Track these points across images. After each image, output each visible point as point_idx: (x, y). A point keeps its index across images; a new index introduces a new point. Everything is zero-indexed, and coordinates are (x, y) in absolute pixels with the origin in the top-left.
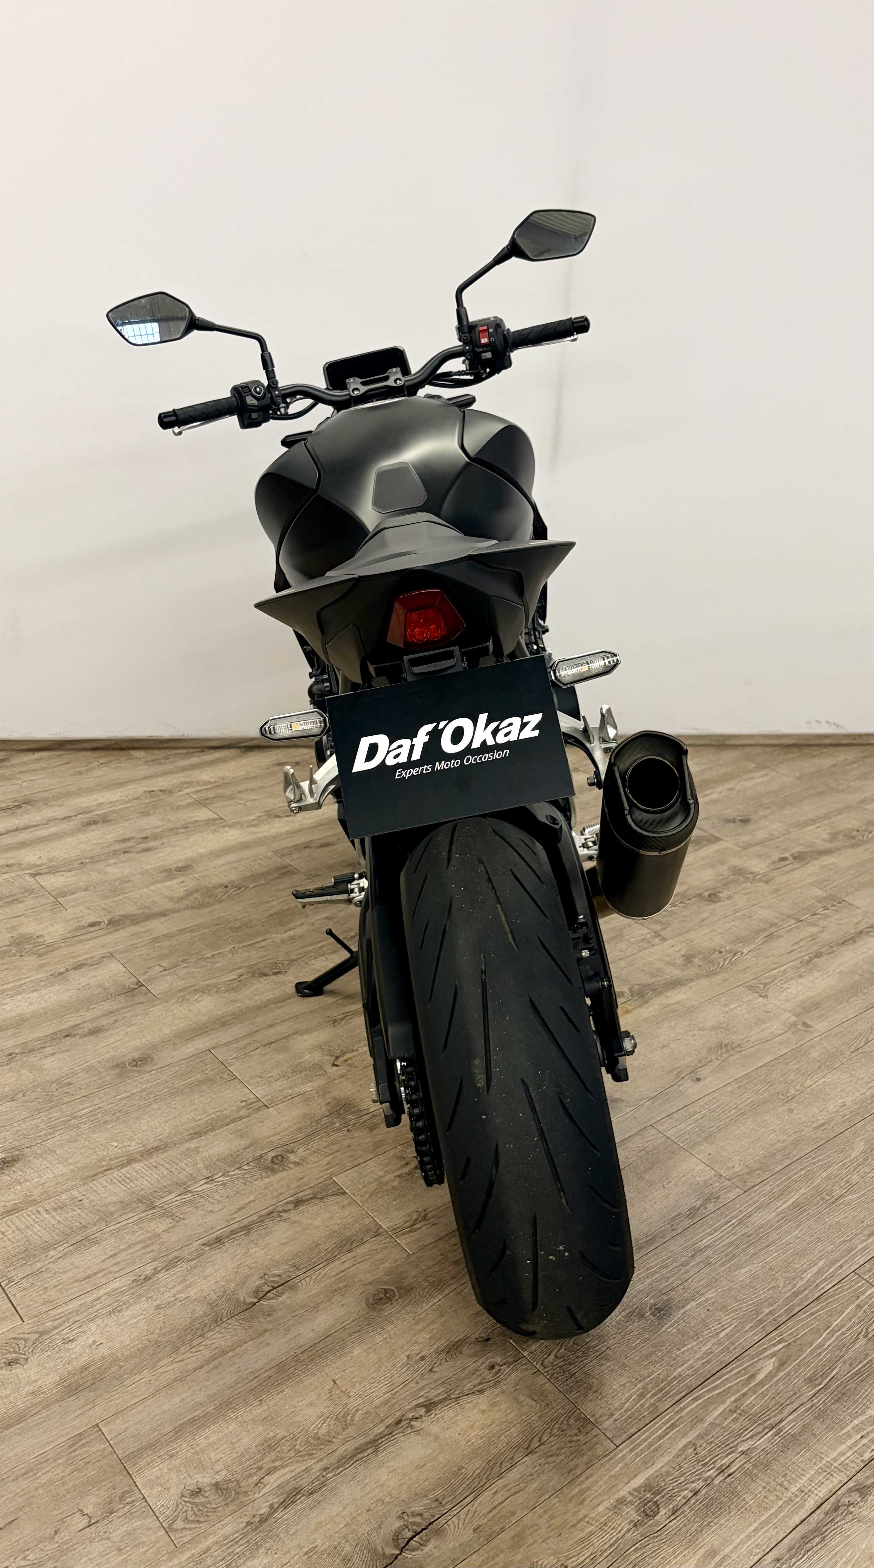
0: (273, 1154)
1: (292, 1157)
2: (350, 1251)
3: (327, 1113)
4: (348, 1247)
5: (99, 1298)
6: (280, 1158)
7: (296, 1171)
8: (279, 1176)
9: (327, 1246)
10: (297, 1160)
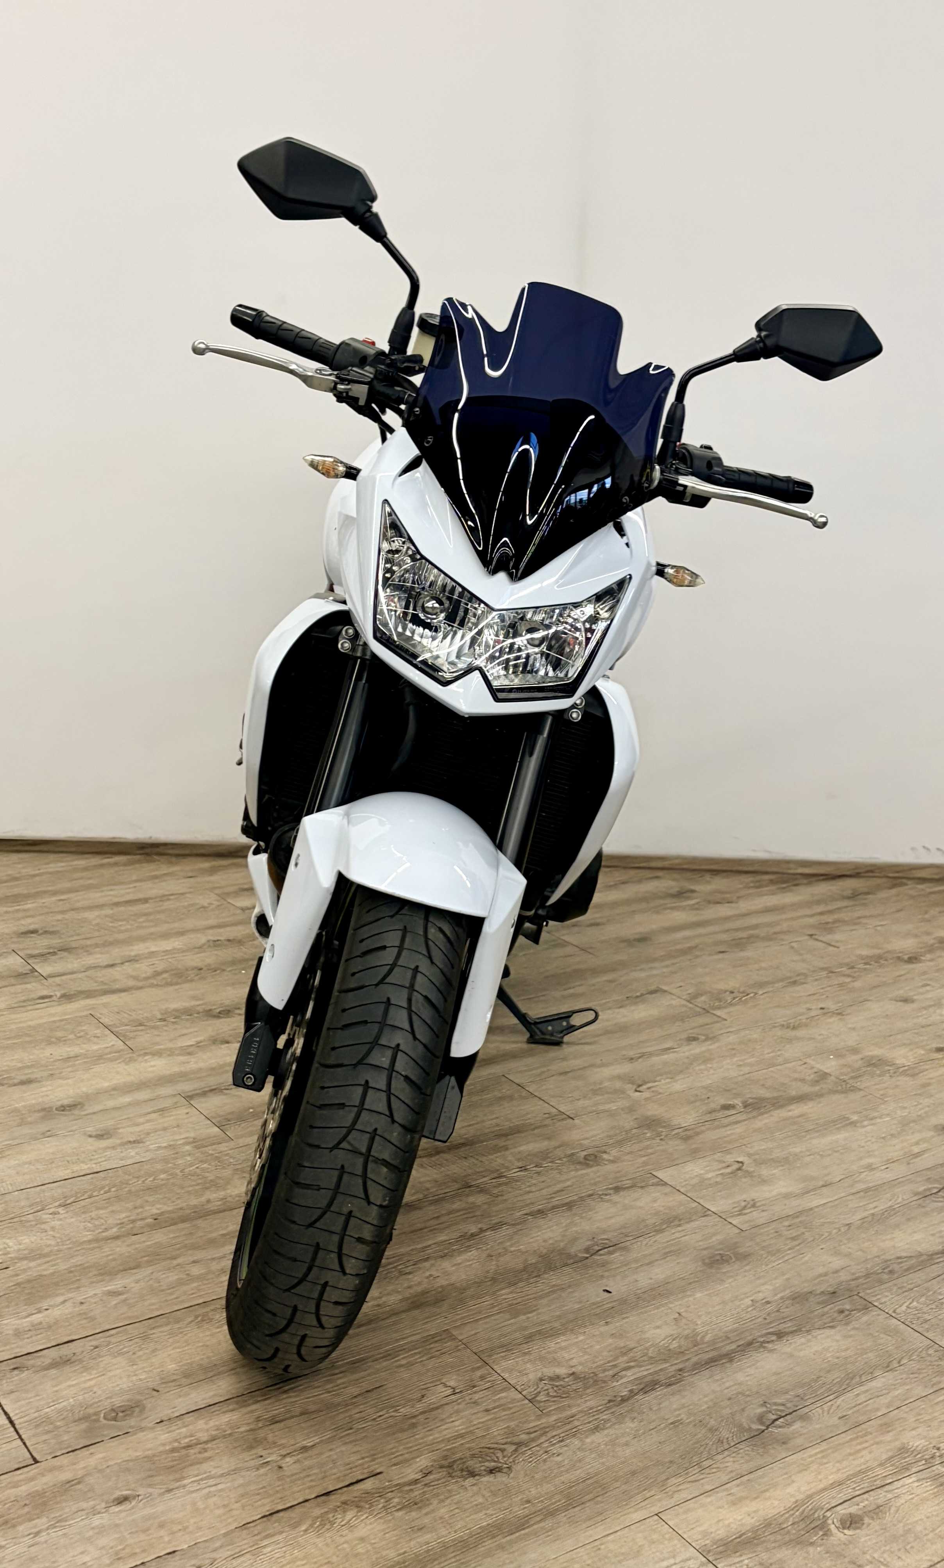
0: (585, 1153)
1: (605, 1156)
2: (679, 1225)
3: (636, 1126)
4: (677, 1222)
5: (430, 1246)
6: (593, 1157)
7: (610, 1167)
8: (594, 1169)
9: (653, 1221)
10: (611, 1158)
